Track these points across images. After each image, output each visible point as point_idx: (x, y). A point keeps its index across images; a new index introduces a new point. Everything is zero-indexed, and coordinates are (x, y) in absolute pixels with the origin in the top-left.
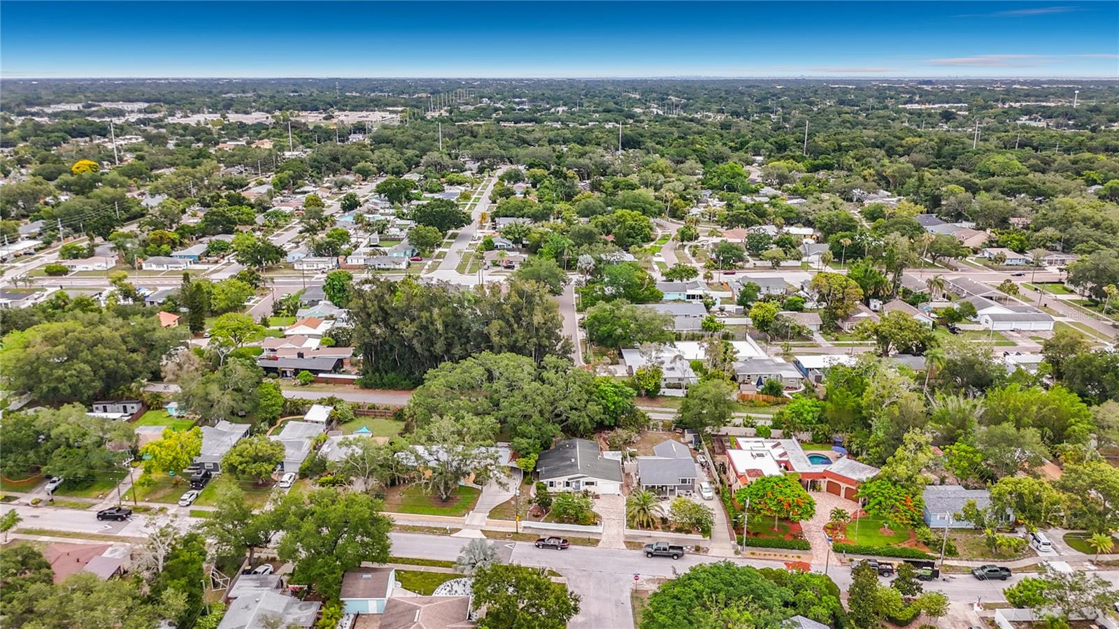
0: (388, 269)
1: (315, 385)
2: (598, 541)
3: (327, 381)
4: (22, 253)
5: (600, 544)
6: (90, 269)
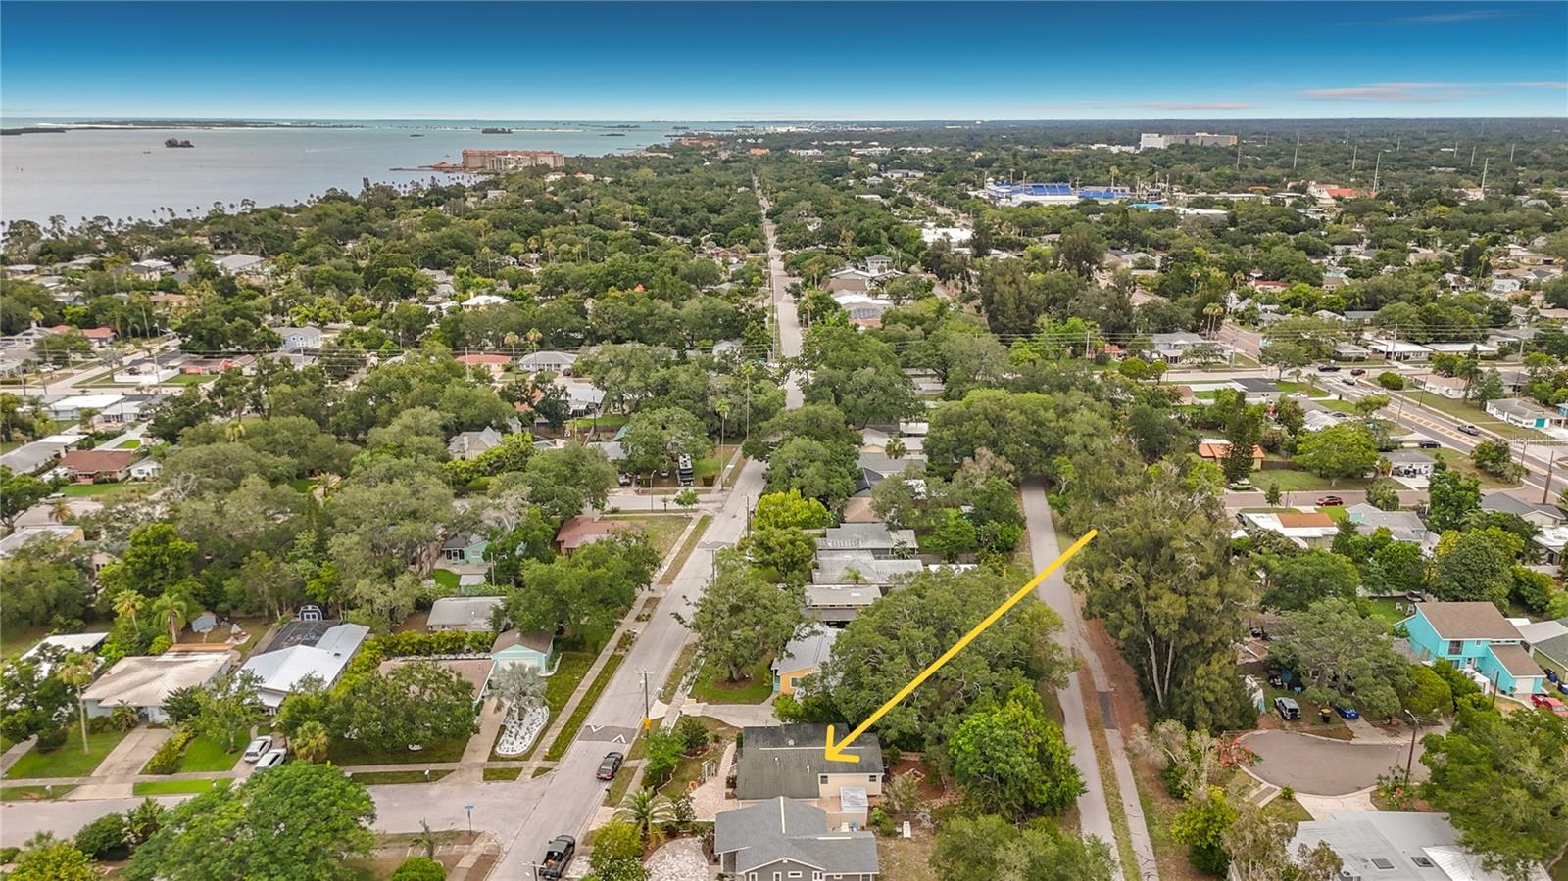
6: (1436, 392)
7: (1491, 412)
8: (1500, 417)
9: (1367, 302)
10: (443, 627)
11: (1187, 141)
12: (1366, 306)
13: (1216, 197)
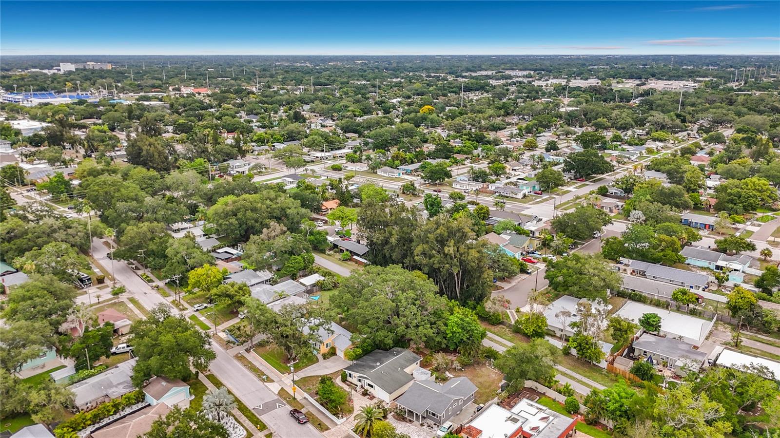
0: (507, 197)
1: (349, 263)
2: (327, 429)
3: (357, 262)
4: (338, 156)
5: (326, 432)
6: (354, 169)
7: (380, 174)
8: (385, 175)
9: (289, 137)
10: (87, 404)
11: (84, 67)
12: (289, 139)
13: (151, 94)
